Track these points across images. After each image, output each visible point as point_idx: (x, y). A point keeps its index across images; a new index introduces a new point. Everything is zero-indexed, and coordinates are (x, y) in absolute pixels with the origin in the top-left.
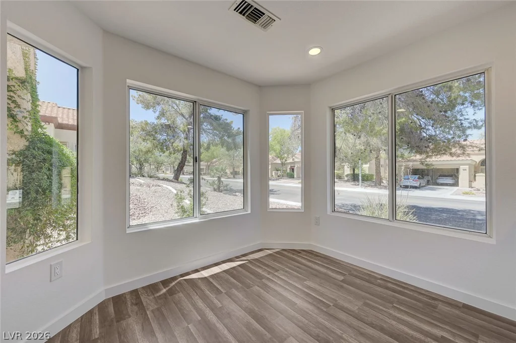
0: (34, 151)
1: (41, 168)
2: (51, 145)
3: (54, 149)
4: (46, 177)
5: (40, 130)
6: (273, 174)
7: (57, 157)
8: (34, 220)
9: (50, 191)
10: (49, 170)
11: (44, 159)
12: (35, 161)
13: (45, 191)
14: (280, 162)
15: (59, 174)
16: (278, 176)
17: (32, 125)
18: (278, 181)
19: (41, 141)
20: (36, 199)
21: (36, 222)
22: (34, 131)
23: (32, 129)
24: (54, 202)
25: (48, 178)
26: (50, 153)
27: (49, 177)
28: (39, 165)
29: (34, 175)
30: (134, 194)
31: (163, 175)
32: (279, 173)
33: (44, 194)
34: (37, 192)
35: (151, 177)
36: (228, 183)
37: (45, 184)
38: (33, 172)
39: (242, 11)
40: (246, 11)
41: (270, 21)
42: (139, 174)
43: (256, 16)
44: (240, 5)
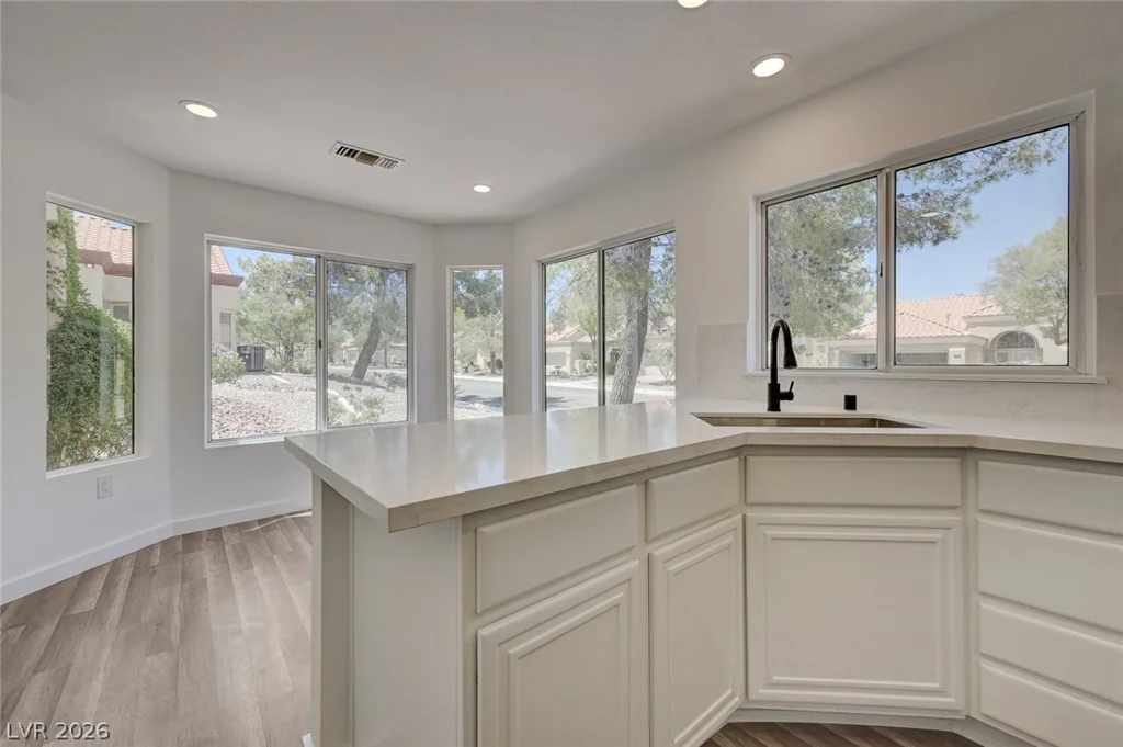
0: (72, 333)
1: (83, 358)
2: (97, 322)
3: (103, 329)
4: (90, 370)
5: (79, 297)
6: (577, 365)
7: (107, 340)
8: (73, 432)
9: (96, 391)
10: (95, 360)
11: (88, 345)
12: (73, 347)
13: (89, 392)
15: (112, 366)
16: (587, 371)
17: (68, 292)
18: (581, 381)
19: (81, 314)
20: (75, 402)
21: (75, 435)
22: (71, 300)
23: (68, 297)
24: (102, 409)
25: (93, 373)
26: (96, 334)
27: (95, 371)
28: (80, 354)
29: (73, 368)
30: (260, 405)
31: (343, 367)
33: (88, 395)
34: (77, 391)
35: (306, 373)
37: (89, 380)
38: (72, 363)
39: (348, 155)
40: (351, 153)
41: (390, 163)
42: (283, 366)
43: (369, 158)
44: (341, 151)
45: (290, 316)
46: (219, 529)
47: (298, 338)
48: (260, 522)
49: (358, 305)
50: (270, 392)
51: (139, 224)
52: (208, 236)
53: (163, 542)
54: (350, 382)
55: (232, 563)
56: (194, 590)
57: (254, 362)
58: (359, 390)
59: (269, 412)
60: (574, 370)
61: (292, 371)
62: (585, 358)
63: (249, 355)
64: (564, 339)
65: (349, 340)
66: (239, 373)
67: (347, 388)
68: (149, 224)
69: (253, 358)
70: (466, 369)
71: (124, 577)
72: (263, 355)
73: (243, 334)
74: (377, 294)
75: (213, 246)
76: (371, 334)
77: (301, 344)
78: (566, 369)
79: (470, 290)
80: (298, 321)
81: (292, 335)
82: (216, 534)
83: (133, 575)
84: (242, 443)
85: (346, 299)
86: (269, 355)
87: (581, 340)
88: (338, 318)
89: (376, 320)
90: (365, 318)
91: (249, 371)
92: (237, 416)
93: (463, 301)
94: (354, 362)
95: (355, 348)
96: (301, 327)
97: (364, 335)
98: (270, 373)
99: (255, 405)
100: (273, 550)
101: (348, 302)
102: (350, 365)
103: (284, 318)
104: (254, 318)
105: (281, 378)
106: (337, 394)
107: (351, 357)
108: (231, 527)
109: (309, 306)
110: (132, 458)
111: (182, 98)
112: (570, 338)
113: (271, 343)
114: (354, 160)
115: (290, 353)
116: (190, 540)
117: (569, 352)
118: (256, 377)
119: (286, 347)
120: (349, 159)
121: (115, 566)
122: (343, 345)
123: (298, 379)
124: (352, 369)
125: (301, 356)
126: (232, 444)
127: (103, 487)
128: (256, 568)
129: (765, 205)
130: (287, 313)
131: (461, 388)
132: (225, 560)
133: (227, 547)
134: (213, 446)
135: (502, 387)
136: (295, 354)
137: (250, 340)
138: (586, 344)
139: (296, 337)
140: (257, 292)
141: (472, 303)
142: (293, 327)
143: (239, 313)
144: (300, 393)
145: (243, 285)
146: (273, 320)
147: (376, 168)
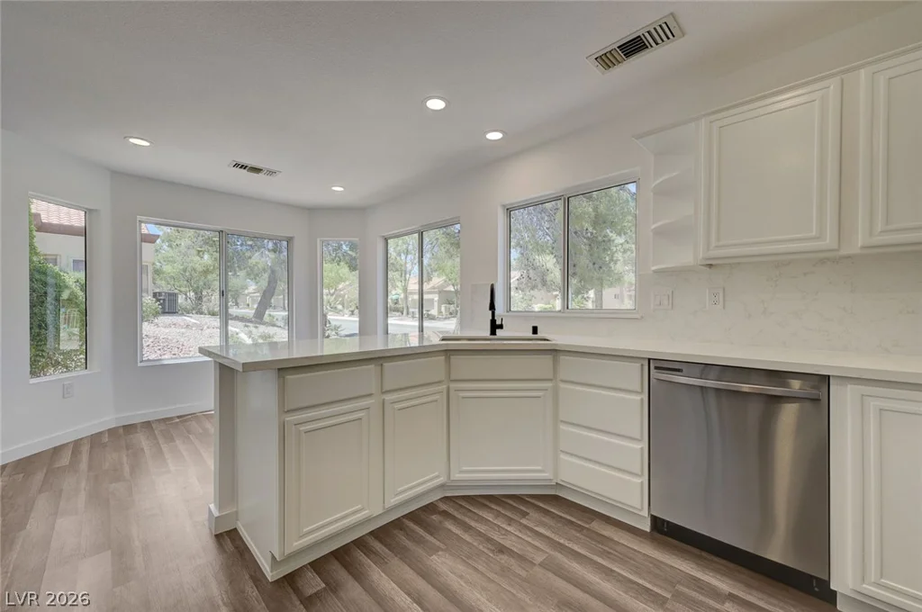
6: (443, 309)
14: (453, 290)
16: (451, 314)
18: (447, 322)
30: (175, 340)
31: (245, 310)
32: (452, 308)
35: (212, 315)
36: (338, 324)
39: (241, 167)
40: (244, 167)
41: (271, 173)
42: (194, 309)
43: (256, 170)
44: (236, 165)
45: (200, 268)
46: (149, 422)
47: (207, 286)
48: (178, 417)
49: (257, 261)
50: (183, 330)
51: (90, 210)
52: (139, 218)
53: (109, 430)
54: (251, 322)
55: (161, 441)
56: (136, 454)
57: (168, 305)
58: (256, 327)
59: (183, 345)
60: (440, 312)
61: (202, 313)
62: (450, 304)
63: (164, 300)
64: (434, 288)
65: (252, 287)
66: (156, 314)
67: (247, 326)
68: (96, 210)
69: (167, 302)
70: (352, 311)
71: (85, 449)
72: (175, 301)
73: (158, 282)
74: (274, 251)
75: (143, 225)
76: (269, 283)
77: (209, 291)
78: (434, 312)
79: (351, 249)
80: (206, 272)
81: (201, 283)
82: (148, 425)
83: (91, 447)
84: (166, 362)
85: (248, 254)
86: (181, 299)
87: (447, 289)
88: (241, 270)
89: (273, 272)
90: (264, 270)
91: (164, 313)
92: (156, 349)
93: (347, 258)
94: (255, 306)
95: (258, 294)
96: (209, 277)
97: (264, 284)
98: (182, 314)
99: (171, 340)
100: (189, 432)
101: (250, 258)
102: (252, 309)
103: (194, 270)
104: (167, 268)
105: (192, 319)
106: (237, 330)
107: (253, 301)
108: (159, 421)
109: (216, 259)
110: (86, 372)
111: (126, 135)
112: (438, 287)
113: (183, 289)
114: (245, 171)
115: (199, 298)
116: (129, 429)
117: (436, 299)
118: (170, 318)
119: (196, 293)
120: (242, 170)
121: (77, 444)
122: (246, 292)
123: (207, 319)
124: (253, 311)
125: (209, 301)
126: (157, 363)
127: (66, 391)
128: (177, 442)
129: (509, 211)
130: (197, 265)
131: (343, 327)
132: (156, 438)
133: (156, 432)
134: (142, 364)
135: (357, 324)
136: (204, 299)
137: (164, 287)
138: (450, 291)
139: (205, 284)
140: (170, 246)
141: (355, 259)
142: (203, 278)
143: (154, 264)
144: (209, 330)
145: (158, 241)
146: (185, 270)
147: (261, 175)
